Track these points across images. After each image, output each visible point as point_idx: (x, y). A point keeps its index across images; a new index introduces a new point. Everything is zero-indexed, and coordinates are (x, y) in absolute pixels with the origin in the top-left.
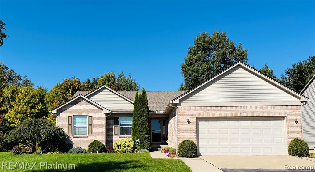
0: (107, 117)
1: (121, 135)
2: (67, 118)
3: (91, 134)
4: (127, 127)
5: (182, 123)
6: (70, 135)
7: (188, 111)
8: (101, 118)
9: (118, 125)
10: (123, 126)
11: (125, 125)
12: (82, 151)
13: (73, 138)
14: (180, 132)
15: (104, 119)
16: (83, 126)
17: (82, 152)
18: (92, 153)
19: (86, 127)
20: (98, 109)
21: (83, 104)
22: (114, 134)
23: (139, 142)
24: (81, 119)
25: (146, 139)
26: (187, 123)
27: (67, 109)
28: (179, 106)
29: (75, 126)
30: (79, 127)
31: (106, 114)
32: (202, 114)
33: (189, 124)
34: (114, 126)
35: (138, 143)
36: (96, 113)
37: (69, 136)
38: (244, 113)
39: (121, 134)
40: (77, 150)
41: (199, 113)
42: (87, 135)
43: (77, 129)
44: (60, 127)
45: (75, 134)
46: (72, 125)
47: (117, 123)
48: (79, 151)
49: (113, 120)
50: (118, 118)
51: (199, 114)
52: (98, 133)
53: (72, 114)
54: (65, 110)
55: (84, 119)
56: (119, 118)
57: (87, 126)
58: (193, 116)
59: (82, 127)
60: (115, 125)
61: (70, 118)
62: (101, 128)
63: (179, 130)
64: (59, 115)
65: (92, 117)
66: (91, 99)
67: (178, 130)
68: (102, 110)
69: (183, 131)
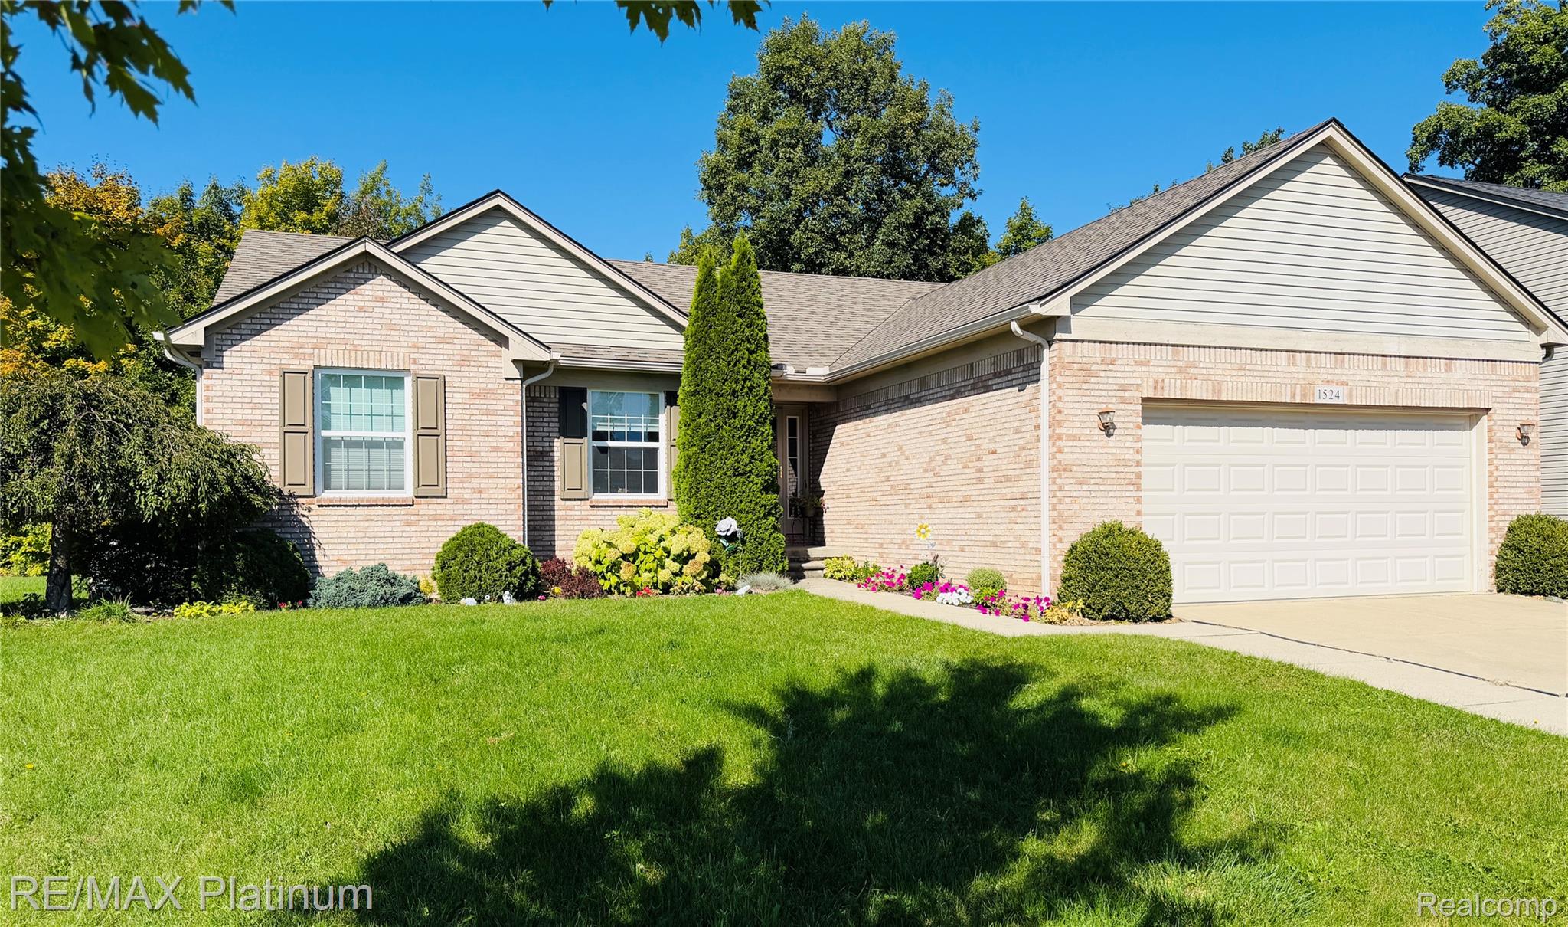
0: (528, 388)
1: (595, 491)
2: (276, 381)
3: (432, 490)
4: (629, 449)
5: (1076, 431)
6: (298, 491)
7: (1103, 367)
8: (493, 391)
9: (582, 434)
10: (610, 443)
11: (617, 436)
12: (405, 590)
13: (314, 507)
14: (1065, 481)
15: (514, 395)
16: (378, 434)
17: (406, 599)
18: (471, 601)
19: (399, 444)
20: (475, 335)
21: (382, 299)
22: (558, 485)
23: (735, 533)
24: (361, 393)
25: (765, 517)
26: (1098, 431)
27: (271, 326)
28: (1064, 336)
29: (325, 433)
30: (352, 444)
31: (528, 368)
32: (1167, 381)
33: (1109, 435)
34: (558, 443)
35: (732, 538)
36: (464, 361)
37: (291, 496)
38: (1340, 388)
39: (599, 485)
40: (373, 587)
41: (1155, 376)
42: (409, 492)
43: (338, 458)
44: (236, 438)
45: (327, 487)
46: (308, 428)
47: (573, 425)
48: (389, 589)
49: (554, 406)
50: (582, 395)
51: (1156, 382)
52: (475, 483)
53: (304, 357)
54: (259, 332)
55: (382, 394)
56: (589, 392)
57: (407, 435)
58: (1128, 394)
59: (373, 444)
60: (565, 432)
61: (295, 383)
62: (496, 449)
63: (1059, 469)
64: (215, 363)
65: (438, 381)
66: (430, 264)
67: (1054, 469)
68: (502, 341)
69: (1079, 475)
